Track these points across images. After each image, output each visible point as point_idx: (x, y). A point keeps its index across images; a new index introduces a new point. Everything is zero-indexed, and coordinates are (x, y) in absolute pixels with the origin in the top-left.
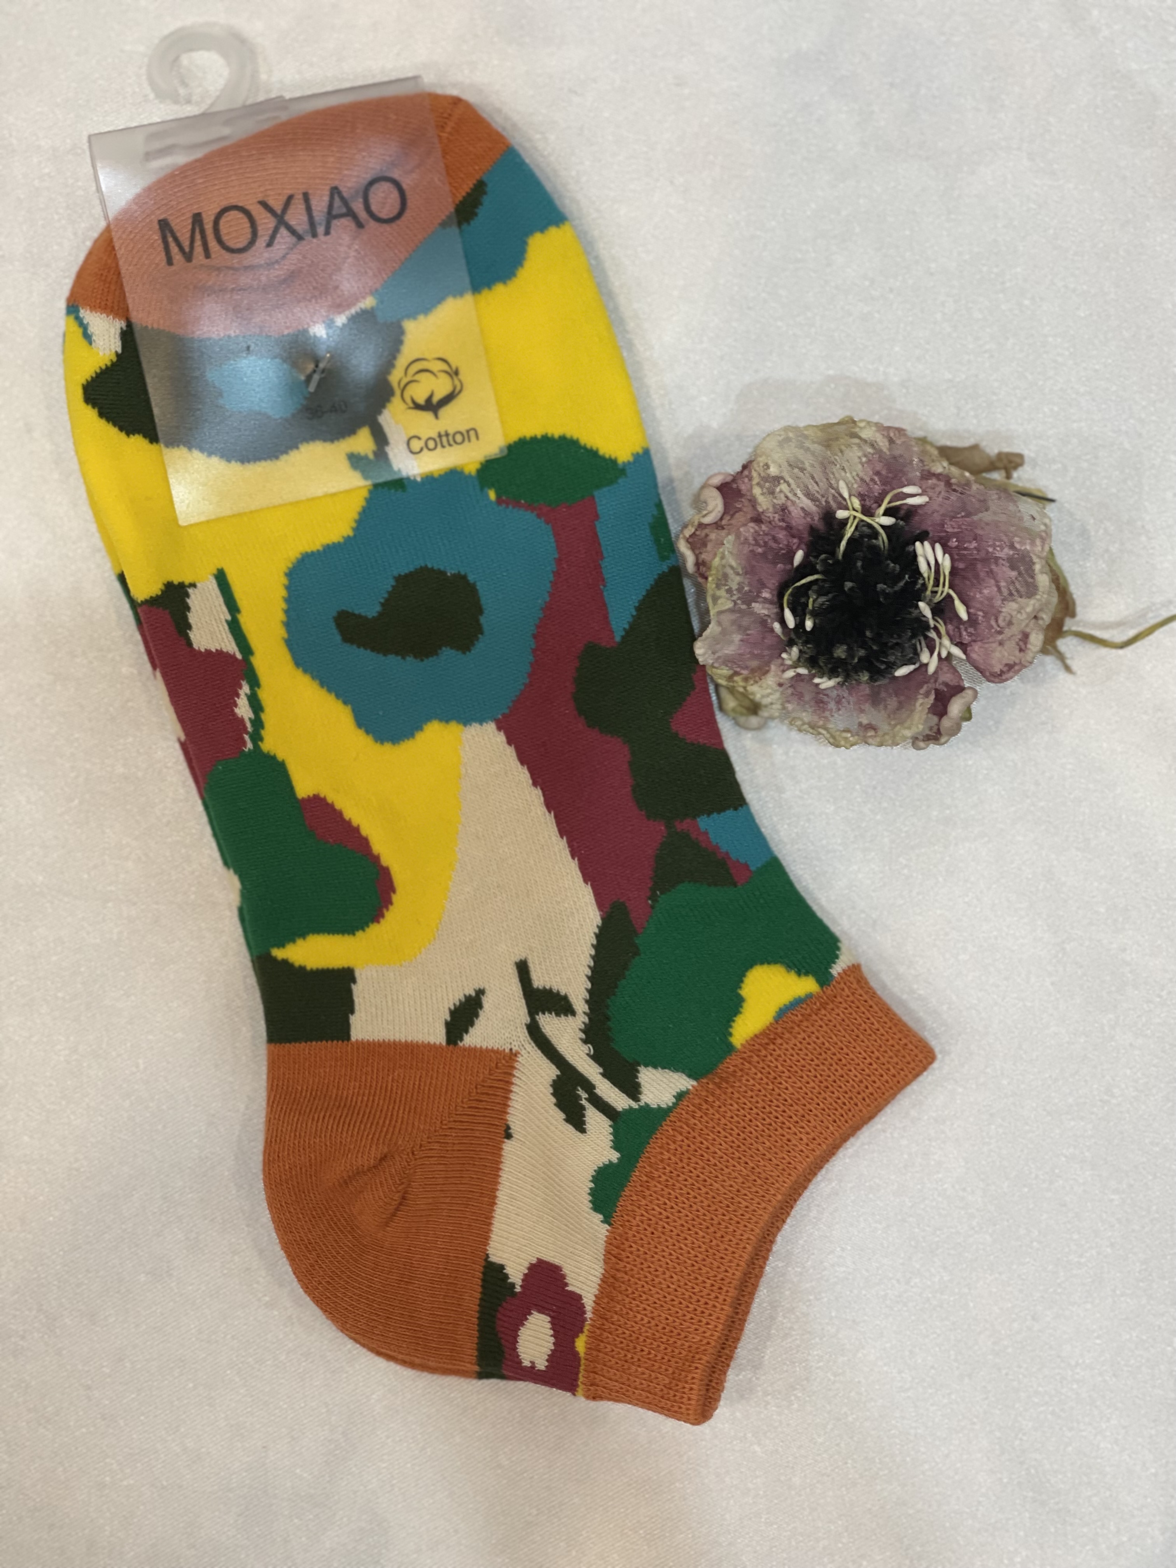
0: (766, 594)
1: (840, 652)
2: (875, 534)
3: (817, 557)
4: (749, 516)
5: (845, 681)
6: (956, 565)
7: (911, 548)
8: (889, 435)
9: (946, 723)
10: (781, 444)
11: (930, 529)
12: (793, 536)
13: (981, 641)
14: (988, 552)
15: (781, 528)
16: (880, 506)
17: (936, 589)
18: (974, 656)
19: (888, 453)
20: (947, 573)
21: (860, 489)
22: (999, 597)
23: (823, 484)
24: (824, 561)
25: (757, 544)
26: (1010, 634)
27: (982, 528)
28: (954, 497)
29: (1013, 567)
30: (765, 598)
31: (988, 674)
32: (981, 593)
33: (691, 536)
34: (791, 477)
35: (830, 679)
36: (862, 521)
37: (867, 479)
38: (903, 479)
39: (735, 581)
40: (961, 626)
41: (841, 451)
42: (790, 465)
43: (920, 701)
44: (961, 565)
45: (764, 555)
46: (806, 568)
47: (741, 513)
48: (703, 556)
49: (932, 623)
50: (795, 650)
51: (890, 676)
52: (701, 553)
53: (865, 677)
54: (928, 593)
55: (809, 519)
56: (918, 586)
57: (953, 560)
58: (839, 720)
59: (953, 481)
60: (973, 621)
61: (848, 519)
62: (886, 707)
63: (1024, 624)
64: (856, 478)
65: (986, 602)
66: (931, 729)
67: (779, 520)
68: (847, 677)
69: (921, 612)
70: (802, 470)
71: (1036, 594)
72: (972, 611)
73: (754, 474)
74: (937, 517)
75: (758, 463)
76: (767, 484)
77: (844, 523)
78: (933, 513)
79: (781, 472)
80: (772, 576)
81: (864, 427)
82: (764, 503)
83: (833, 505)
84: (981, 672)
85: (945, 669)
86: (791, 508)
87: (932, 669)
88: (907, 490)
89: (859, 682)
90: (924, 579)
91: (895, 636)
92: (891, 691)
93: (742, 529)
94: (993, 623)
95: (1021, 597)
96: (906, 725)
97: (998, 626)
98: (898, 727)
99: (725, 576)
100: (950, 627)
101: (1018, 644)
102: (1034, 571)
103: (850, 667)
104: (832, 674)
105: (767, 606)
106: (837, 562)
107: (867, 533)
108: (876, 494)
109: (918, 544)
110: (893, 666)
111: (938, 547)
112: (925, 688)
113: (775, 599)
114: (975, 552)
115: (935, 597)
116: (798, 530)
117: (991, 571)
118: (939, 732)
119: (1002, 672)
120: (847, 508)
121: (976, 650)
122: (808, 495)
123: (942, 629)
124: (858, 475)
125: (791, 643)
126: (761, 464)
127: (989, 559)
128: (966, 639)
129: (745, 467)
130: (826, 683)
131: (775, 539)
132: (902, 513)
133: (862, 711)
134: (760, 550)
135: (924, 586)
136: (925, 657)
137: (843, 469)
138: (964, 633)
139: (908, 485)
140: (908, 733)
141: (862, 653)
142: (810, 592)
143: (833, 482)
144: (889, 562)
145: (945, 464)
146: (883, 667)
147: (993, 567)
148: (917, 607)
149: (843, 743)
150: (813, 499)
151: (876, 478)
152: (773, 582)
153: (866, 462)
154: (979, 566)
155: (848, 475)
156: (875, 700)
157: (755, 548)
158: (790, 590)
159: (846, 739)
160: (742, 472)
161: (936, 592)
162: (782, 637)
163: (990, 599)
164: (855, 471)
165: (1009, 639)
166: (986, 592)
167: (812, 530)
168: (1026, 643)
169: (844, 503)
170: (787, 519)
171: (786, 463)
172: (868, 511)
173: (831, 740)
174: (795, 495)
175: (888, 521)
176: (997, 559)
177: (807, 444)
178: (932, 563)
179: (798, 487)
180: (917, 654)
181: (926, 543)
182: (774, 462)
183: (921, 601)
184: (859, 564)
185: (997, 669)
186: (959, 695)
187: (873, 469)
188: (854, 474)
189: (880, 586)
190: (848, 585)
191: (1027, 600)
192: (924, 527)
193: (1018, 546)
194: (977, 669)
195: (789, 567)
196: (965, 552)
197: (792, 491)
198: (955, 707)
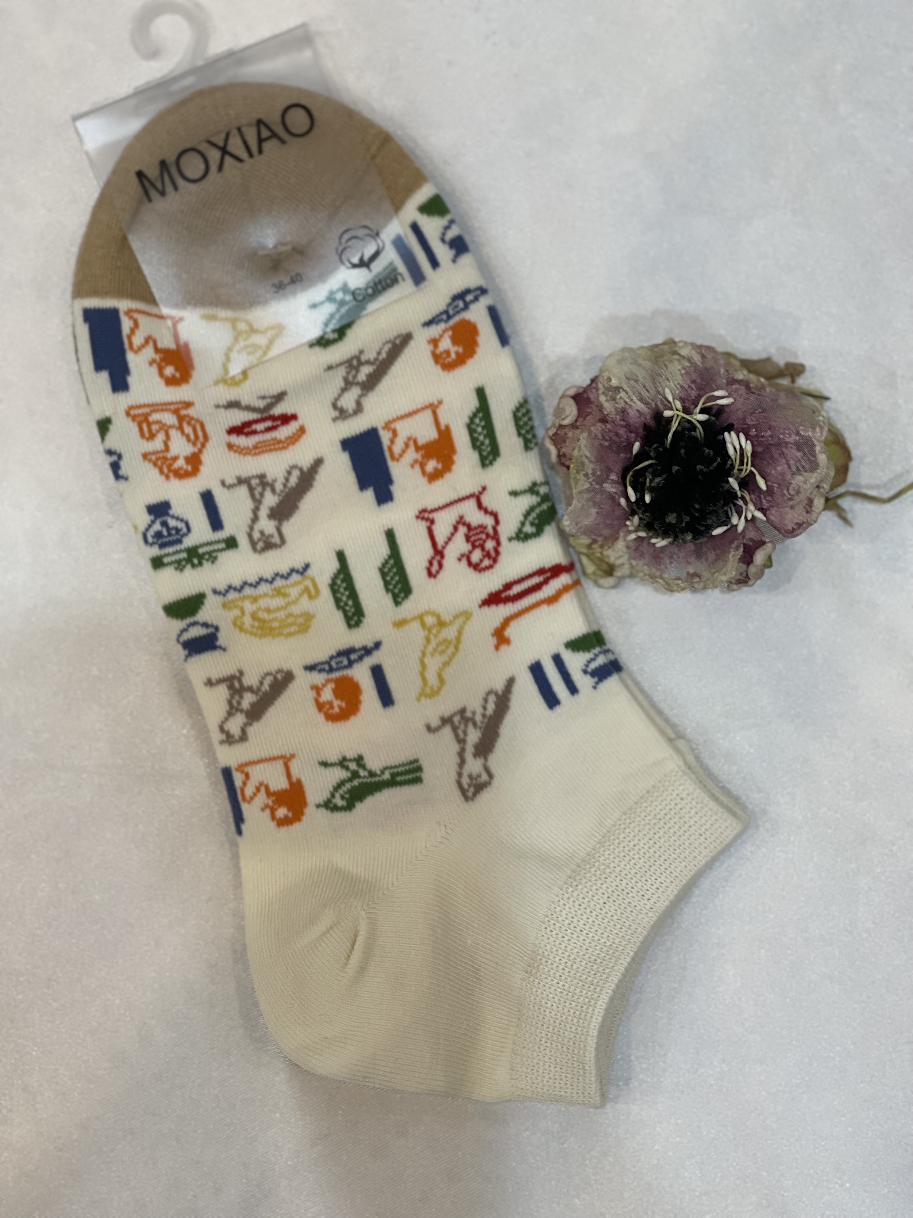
0: (613, 477)
1: (671, 518)
2: (693, 428)
3: (650, 447)
4: (597, 418)
5: (675, 540)
6: (756, 449)
7: (721, 437)
8: (701, 351)
9: (752, 569)
10: (619, 362)
11: (735, 423)
12: (631, 432)
13: (777, 506)
14: (779, 438)
15: (622, 426)
16: (696, 406)
17: (741, 467)
18: (772, 518)
19: (701, 366)
20: (749, 455)
21: (681, 394)
22: (789, 472)
23: (653, 392)
24: (656, 449)
25: (604, 438)
26: (798, 500)
27: (775, 421)
28: (752, 398)
29: (799, 450)
30: (612, 480)
31: (783, 531)
32: (775, 470)
33: (554, 435)
34: (628, 387)
35: (663, 539)
36: (683, 418)
37: (686, 387)
38: (713, 385)
39: (589, 467)
40: (762, 496)
41: (666, 366)
42: (627, 378)
43: (732, 553)
44: (760, 449)
45: (609, 447)
46: (642, 456)
47: (591, 416)
48: (564, 450)
49: (739, 495)
50: (636, 519)
51: (708, 535)
52: (561, 448)
53: (689, 537)
54: (736, 471)
55: (643, 419)
56: (728, 466)
57: (753, 445)
58: (672, 571)
59: (752, 385)
60: (770, 491)
61: (673, 417)
62: (707, 559)
63: (809, 492)
64: (679, 386)
65: (780, 477)
66: (741, 574)
67: (620, 420)
68: (676, 537)
69: (731, 486)
70: (636, 381)
71: (817, 469)
72: (769, 483)
73: (600, 386)
74: (740, 414)
75: (603, 377)
76: (610, 393)
77: (670, 420)
78: (737, 410)
79: (620, 383)
80: (617, 463)
81: (683, 347)
82: (608, 407)
83: (661, 407)
84: (778, 530)
85: (751, 528)
86: (629, 411)
87: (740, 528)
88: (717, 393)
89: (685, 542)
90: (732, 459)
91: (711, 505)
92: (710, 546)
93: (592, 428)
94: (785, 492)
95: (806, 471)
96: (722, 572)
97: (790, 494)
98: (717, 574)
99: (583, 463)
100: (753, 496)
101: (805, 508)
102: (815, 451)
103: (677, 530)
104: (665, 535)
105: (614, 485)
106: (665, 449)
107: (688, 427)
108: (693, 398)
109: (726, 434)
110: (711, 528)
111: (742, 436)
112: (736, 543)
113: (620, 480)
114: (770, 439)
115: (741, 473)
116: (635, 427)
117: (783, 453)
118: (747, 576)
119: (794, 530)
120: (672, 409)
121: (774, 514)
122: (641, 400)
123: (747, 497)
124: (678, 384)
125: (633, 513)
126: (605, 378)
127: (781, 444)
128: (766, 505)
129: (593, 381)
130: (660, 543)
131: (617, 434)
132: (714, 411)
133: (689, 563)
134: (607, 444)
135: (732, 466)
136: (735, 520)
137: (668, 379)
138: (764, 501)
139: (718, 389)
140: (724, 578)
141: (687, 519)
142: (647, 474)
143: (660, 389)
144: (705, 448)
145: (745, 372)
146: (703, 529)
147: (784, 449)
148: (728, 482)
149: (675, 588)
150: (646, 403)
151: (693, 386)
152: (618, 468)
153: (685, 374)
154: (773, 450)
155: (672, 384)
156: (698, 554)
157: (603, 442)
158: (631, 473)
159: (678, 585)
160: (590, 385)
161: (742, 470)
162: (627, 509)
163: (783, 474)
164: (677, 380)
165: (798, 504)
166: (779, 468)
167: (646, 426)
168: (811, 507)
169: (669, 405)
170: (626, 419)
171: (624, 377)
172: (686, 410)
173: (667, 587)
174: (632, 400)
175: (703, 417)
176: (786, 443)
177: (640, 361)
178: (738, 447)
179: (634, 394)
180: (728, 518)
181: (733, 433)
182: (614, 376)
183: (730, 477)
184: (683, 451)
185: (790, 527)
186: (761, 548)
187: (690, 379)
188: (676, 383)
189: (699, 467)
190: (675, 468)
191: (810, 474)
192: (730, 421)
193: (802, 433)
194: (776, 528)
195: (628, 455)
196: (762, 439)
197: (629, 397)
198: (759, 557)
